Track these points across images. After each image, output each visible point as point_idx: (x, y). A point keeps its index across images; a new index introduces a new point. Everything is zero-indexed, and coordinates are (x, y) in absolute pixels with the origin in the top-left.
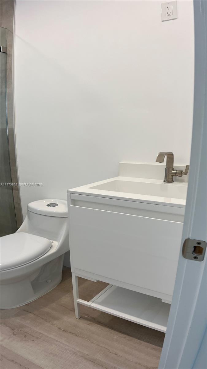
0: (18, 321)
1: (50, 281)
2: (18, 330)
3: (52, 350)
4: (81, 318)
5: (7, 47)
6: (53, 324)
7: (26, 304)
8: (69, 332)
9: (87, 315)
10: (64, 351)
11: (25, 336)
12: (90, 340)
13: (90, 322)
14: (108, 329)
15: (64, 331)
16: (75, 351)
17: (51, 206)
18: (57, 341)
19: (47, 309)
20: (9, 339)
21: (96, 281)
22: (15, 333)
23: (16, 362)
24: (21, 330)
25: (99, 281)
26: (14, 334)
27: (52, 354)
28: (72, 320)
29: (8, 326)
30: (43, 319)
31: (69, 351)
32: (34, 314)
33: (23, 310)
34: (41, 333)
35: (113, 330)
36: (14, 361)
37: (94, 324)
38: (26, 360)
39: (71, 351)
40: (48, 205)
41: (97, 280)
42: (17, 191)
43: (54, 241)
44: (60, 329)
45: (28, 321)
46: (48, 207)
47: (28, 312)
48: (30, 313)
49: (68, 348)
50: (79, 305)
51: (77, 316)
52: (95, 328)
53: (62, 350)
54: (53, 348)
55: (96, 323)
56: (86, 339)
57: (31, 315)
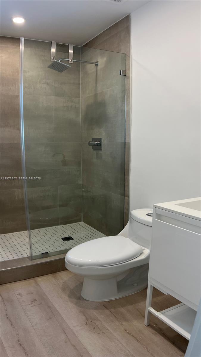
0: (95, 313)
1: (136, 285)
2: (91, 321)
3: (110, 347)
4: (149, 325)
5: (126, 71)
6: (122, 324)
7: (108, 301)
8: (133, 336)
9: (156, 325)
10: (120, 351)
11: (94, 329)
12: (147, 348)
13: (155, 332)
14: (169, 343)
15: (128, 333)
16: (129, 354)
17: (150, 216)
18: (118, 340)
19: (122, 310)
20: (81, 326)
21: (166, 294)
22: (88, 323)
23: (76, 348)
24: (93, 322)
25: (170, 295)
26: (86, 324)
27: (108, 350)
28: (140, 325)
29: (85, 316)
30: (115, 317)
31: (123, 352)
32: (110, 312)
33: (103, 305)
34: (108, 329)
35: (174, 345)
36: (75, 346)
37: (159, 335)
38: (85, 348)
39: (125, 353)
40: (148, 214)
41: (168, 293)
42: (128, 198)
43: (146, 249)
44: (126, 330)
45: (102, 316)
46: (147, 216)
47: (106, 308)
48: (108, 309)
49: (124, 349)
50: (150, 313)
51: (146, 323)
52: (158, 339)
53: (118, 350)
54: (111, 345)
55: (160, 334)
56: (144, 346)
57: (107, 312)
